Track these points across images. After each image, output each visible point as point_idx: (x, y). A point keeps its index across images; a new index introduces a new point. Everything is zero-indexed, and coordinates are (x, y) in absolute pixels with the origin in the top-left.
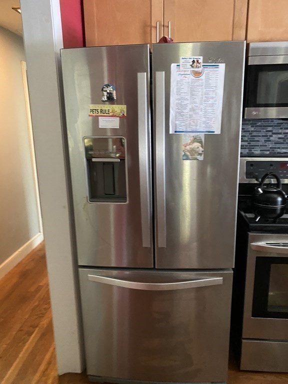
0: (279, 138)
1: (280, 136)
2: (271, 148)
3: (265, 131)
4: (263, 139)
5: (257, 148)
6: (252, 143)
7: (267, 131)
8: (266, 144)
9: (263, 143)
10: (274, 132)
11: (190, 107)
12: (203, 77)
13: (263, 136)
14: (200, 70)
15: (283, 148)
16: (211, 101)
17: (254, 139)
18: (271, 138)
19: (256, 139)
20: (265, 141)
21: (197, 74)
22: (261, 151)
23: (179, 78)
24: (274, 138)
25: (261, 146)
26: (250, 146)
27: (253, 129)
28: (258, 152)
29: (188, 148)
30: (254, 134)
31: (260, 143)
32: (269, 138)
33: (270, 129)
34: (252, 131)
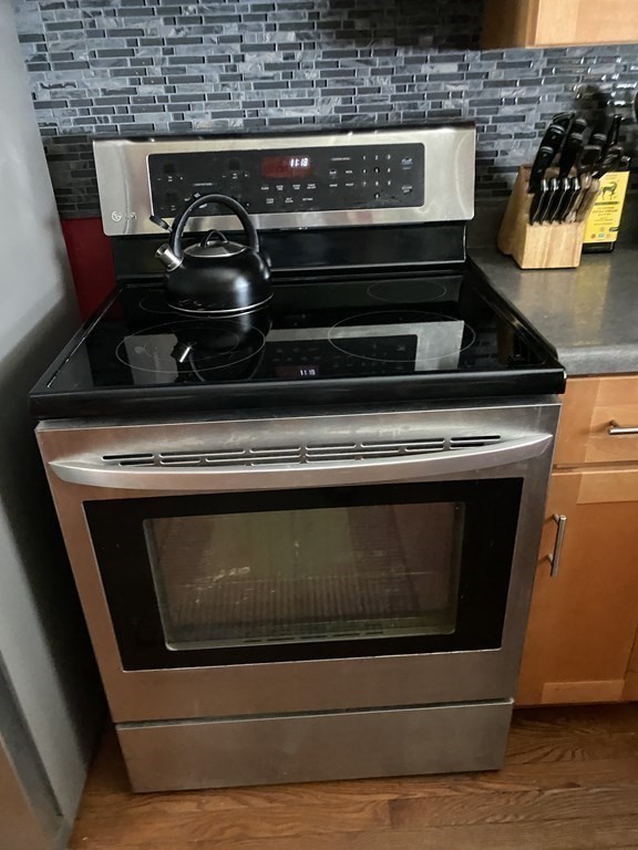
0: (269, 67)
1: (271, 57)
2: (246, 105)
3: (215, 37)
4: (214, 73)
5: (200, 108)
7: (222, 40)
8: (228, 90)
9: (216, 87)
10: (247, 41)
13: (212, 60)
15: (285, 104)
17: (184, 70)
18: (242, 68)
19: (192, 70)
20: (222, 78)
22: (215, 115)
24: (252, 64)
25: (212, 97)
26: (174, 99)
27: (172, 34)
28: (204, 122)
31: (209, 89)
32: (234, 69)
33: (231, 29)
34: (172, 41)
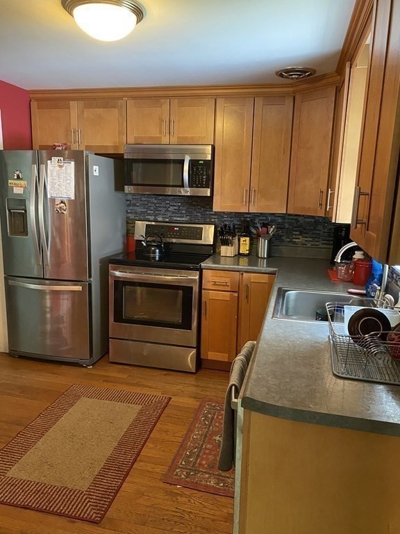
1: (175, 208)
2: (169, 216)
3: (164, 203)
5: (160, 216)
6: (156, 212)
7: (166, 204)
10: (171, 204)
11: (58, 184)
12: (64, 168)
13: (163, 207)
14: (62, 164)
15: (178, 217)
16: (68, 181)
17: (157, 209)
19: (159, 209)
20: (165, 211)
21: (61, 166)
22: (163, 218)
23: (52, 168)
24: (171, 209)
26: (155, 214)
28: (160, 219)
29: (58, 206)
30: (157, 205)
31: (162, 213)
32: (168, 209)
33: (168, 202)
34: (156, 203)
